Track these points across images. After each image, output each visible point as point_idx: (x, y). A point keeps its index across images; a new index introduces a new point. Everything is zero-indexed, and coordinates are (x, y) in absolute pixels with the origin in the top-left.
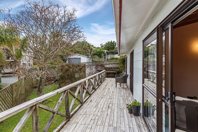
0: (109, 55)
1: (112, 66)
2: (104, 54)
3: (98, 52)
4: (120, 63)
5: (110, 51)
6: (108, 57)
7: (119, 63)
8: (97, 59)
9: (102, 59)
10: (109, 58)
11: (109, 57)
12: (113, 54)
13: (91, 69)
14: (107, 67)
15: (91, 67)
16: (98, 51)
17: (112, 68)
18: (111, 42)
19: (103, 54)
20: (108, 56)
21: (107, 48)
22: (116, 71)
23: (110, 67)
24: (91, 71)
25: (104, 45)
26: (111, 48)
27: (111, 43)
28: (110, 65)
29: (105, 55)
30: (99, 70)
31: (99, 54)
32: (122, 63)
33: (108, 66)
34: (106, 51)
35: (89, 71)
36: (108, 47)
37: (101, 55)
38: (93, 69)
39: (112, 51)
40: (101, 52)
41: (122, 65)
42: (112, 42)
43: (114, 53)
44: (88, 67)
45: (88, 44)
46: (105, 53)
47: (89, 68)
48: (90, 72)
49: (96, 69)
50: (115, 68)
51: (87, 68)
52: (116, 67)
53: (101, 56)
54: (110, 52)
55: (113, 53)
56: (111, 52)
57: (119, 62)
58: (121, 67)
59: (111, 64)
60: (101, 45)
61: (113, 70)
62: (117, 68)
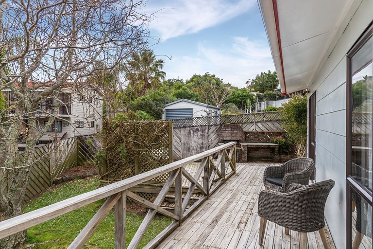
0: (263, 103)
1: (264, 129)
2: (252, 100)
3: (238, 97)
4: (289, 118)
5: (265, 93)
6: (260, 106)
7: (285, 120)
8: (233, 110)
9: (246, 111)
10: (263, 108)
11: (263, 106)
12: (272, 100)
13: (206, 135)
14: (251, 130)
15: (203, 131)
16: (239, 94)
17: (263, 133)
18: (267, 73)
19: (249, 101)
20: (260, 104)
21: (258, 87)
22: (276, 143)
23: (258, 130)
24: (205, 142)
25: (253, 80)
26: (268, 87)
27: (268, 75)
28: (259, 124)
29: (253, 103)
30: (225, 139)
31: (240, 100)
32: (296, 120)
33: (252, 128)
34: (255, 94)
35: (200, 141)
36: (261, 85)
37: (244, 102)
38: (210, 136)
39: (271, 94)
40: (246, 96)
41: (295, 123)
42: (272, 73)
43: (276, 97)
44: (197, 130)
45: (217, 80)
46: (254, 97)
47: (199, 133)
48: (202, 144)
49: (219, 135)
50: (274, 133)
51: (194, 132)
52: (275, 130)
53: (244, 106)
54: (265, 96)
55: (273, 98)
56: (268, 94)
57: (286, 117)
58: (292, 130)
59: (261, 122)
60: (246, 83)
61: (268, 141)
62: (280, 134)
